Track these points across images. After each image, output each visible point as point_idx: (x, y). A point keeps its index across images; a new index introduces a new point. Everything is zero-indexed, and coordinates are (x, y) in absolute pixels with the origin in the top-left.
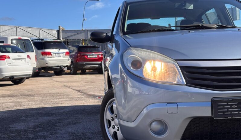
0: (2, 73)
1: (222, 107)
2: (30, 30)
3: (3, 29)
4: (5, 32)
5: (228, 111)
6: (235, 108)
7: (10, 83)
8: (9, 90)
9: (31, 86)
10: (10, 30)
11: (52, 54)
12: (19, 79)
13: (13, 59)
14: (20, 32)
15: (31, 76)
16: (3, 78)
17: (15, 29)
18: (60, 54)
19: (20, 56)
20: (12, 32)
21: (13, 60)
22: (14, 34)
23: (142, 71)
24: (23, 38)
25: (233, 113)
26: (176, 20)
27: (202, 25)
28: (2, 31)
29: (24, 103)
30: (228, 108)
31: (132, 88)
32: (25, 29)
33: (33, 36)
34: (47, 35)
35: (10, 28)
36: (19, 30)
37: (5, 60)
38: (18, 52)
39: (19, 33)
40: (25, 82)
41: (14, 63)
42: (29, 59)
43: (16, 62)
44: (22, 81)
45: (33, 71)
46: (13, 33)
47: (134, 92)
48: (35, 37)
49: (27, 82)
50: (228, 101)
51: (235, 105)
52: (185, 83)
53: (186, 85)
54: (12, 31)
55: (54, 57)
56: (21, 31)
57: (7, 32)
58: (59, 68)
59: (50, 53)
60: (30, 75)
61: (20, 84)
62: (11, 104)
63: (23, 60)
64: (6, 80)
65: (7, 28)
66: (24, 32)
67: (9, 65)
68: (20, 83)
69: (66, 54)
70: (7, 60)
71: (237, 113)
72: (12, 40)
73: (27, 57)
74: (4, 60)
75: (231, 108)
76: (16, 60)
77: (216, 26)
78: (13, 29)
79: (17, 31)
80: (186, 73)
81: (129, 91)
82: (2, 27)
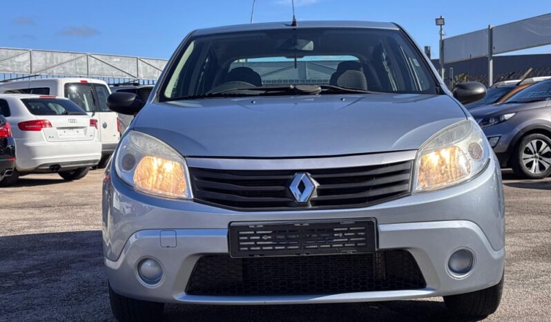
0: (34, 156)
1: (246, 238)
2: (117, 62)
3: (57, 59)
4: (63, 65)
5: (256, 245)
6: (268, 240)
7: (57, 177)
8: (43, 193)
9: (95, 186)
10: (73, 63)
12: (74, 170)
13: (58, 128)
14: (94, 66)
15: (97, 163)
16: (36, 168)
17: (84, 60)
19: (73, 121)
20: (78, 67)
21: (58, 131)
22: (82, 71)
23: (132, 174)
24: (90, 81)
25: (264, 248)
26: (443, 38)
27: (295, 88)
28: (55, 64)
29: (49, 223)
30: (256, 241)
31: (121, 201)
32: (106, 59)
33: (124, 74)
34: (154, 73)
35: (73, 57)
36: (92, 61)
37: (43, 129)
38: (70, 113)
39: (93, 69)
40: (87, 175)
41: (60, 137)
42: (94, 128)
43: (65, 134)
44: (82, 174)
45: (103, 153)
46: (80, 69)
47: (124, 209)
48: (128, 77)
49: (92, 176)
50: (255, 229)
51: (268, 235)
52: (192, 197)
53: (194, 201)
54: (78, 64)
56: (97, 65)
57: (67, 66)
60: (95, 161)
61: (75, 181)
62: (25, 224)
63: (81, 131)
64: (45, 171)
65: (67, 57)
66: (104, 65)
67: (51, 139)
68: (78, 179)
70: (44, 130)
71: (271, 248)
72: (67, 85)
73: (89, 122)
74: (39, 129)
75: (261, 240)
76: (65, 130)
77: (320, 88)
78: (80, 60)
79: (89, 64)
80: (196, 179)
81: (114, 206)
82: (55, 54)
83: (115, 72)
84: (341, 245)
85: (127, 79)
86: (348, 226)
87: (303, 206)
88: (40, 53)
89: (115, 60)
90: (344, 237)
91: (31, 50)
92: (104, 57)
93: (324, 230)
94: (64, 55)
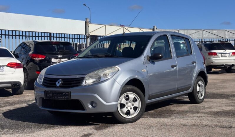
2: (215, 32)
3: (189, 32)
4: (192, 35)
10: (196, 33)
11: (217, 54)
14: (205, 34)
17: (201, 32)
18: (226, 54)
20: (198, 35)
22: (200, 36)
33: (219, 37)
35: (196, 31)
36: (204, 32)
39: (205, 35)
48: (220, 38)
50: (49, 92)
54: (198, 34)
55: (219, 57)
56: (207, 34)
58: (223, 66)
59: (215, 54)
66: (210, 34)
69: (232, 54)
75: (50, 95)
78: (199, 32)
79: (203, 34)
82: (188, 31)
83: (214, 36)
84: (64, 98)
85: (220, 39)
86: (65, 93)
87: (58, 87)
88: (182, 31)
89: (215, 31)
90: (65, 96)
91: (179, 30)
92: (210, 30)
93: (61, 93)
94: (192, 31)
